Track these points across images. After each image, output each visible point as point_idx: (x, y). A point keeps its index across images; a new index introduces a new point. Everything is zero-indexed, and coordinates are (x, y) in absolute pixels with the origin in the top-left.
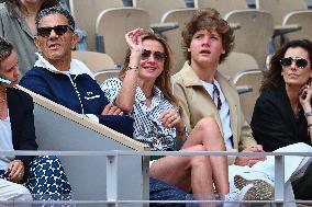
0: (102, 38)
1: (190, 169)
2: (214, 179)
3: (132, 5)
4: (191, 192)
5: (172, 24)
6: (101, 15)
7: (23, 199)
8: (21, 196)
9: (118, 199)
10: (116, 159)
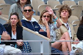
0: (39, 12)
1: (62, 45)
2: (67, 47)
3: (47, 4)
4: (62, 51)
5: (57, 9)
6: (39, 6)
7: (20, 53)
8: (19, 52)
9: (43, 53)
10: (43, 43)
